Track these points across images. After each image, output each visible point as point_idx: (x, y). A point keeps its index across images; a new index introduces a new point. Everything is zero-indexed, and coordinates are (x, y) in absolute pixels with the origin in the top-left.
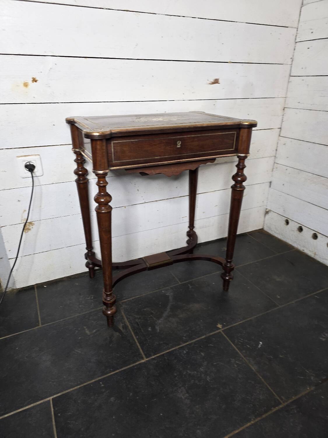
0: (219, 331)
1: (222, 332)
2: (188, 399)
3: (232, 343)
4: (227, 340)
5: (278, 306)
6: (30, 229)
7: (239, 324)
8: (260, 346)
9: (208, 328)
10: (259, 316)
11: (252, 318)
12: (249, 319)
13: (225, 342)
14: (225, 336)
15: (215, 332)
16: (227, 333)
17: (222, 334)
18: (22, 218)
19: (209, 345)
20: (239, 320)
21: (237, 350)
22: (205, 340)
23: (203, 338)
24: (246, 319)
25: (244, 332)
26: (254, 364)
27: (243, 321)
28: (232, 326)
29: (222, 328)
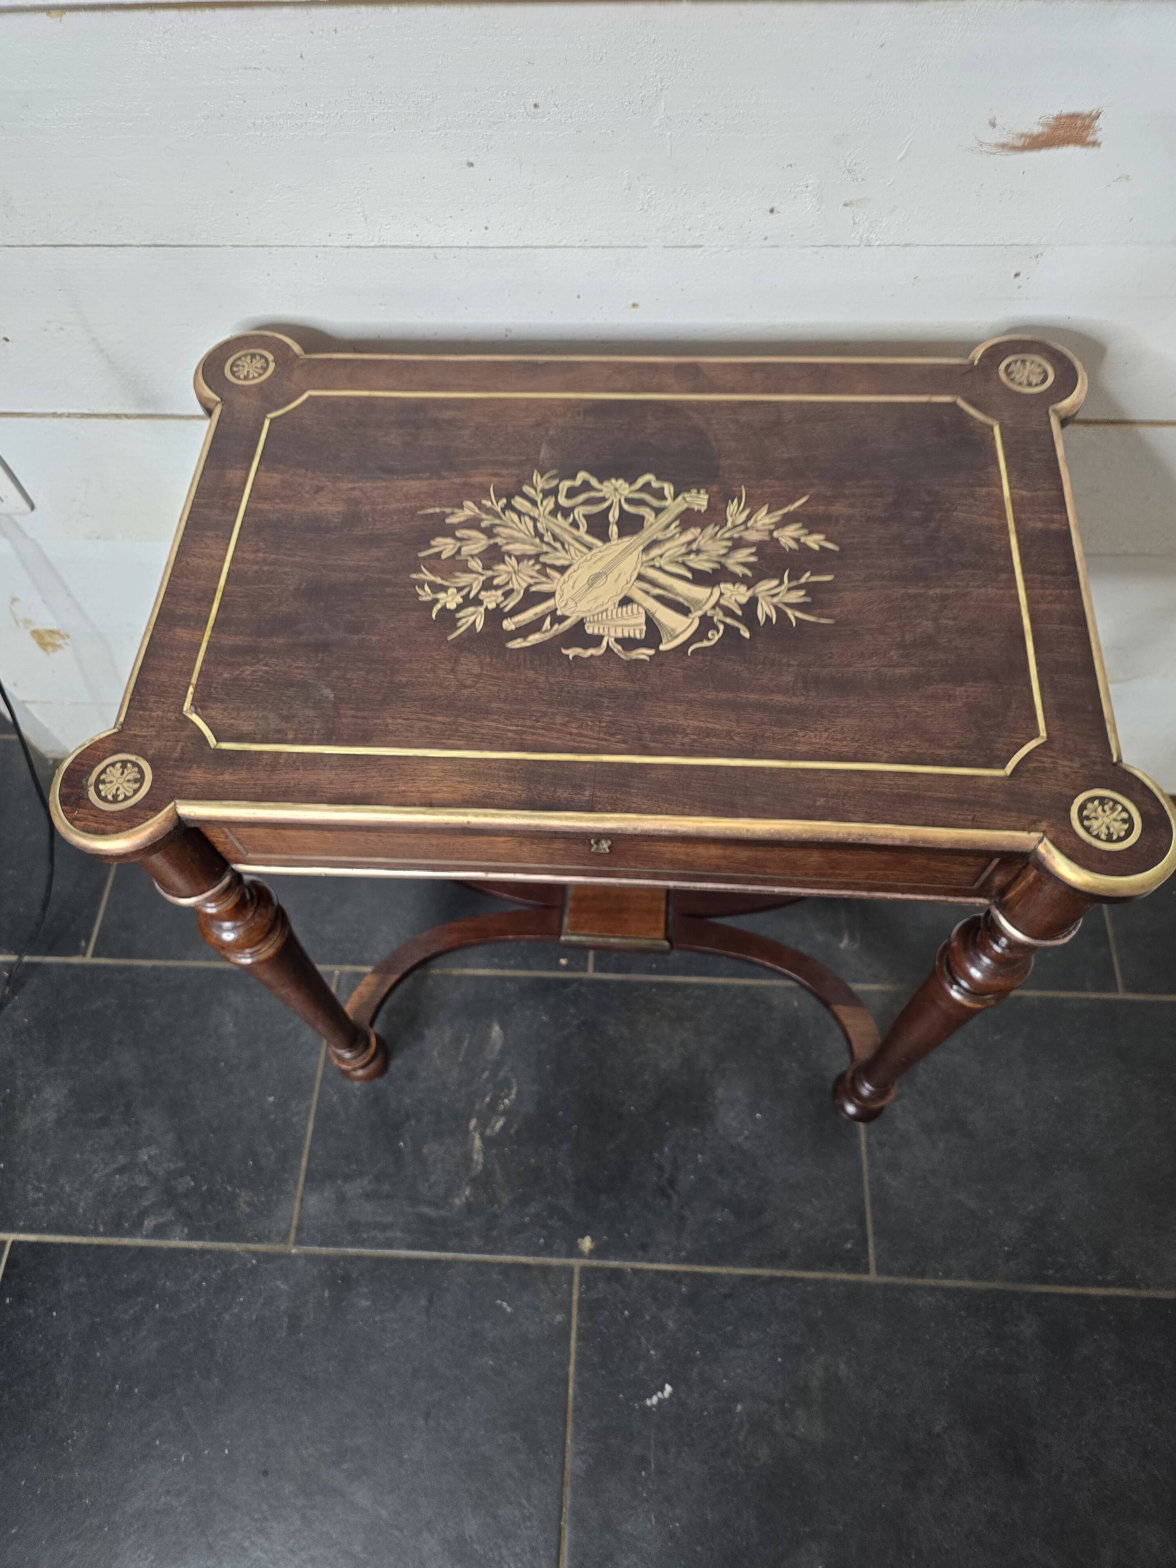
0: (573, 1261)
1: (577, 1271)
3: (574, 1335)
4: (569, 1314)
5: (867, 1271)
6: (59, 646)
7: (657, 1272)
8: (655, 1400)
9: (544, 1232)
10: (754, 1278)
11: (724, 1270)
12: (708, 1269)
13: (559, 1318)
14: (575, 1297)
15: (555, 1261)
16: (588, 1289)
17: (570, 1282)
18: (14, 615)
19: (499, 1302)
20: (671, 1256)
21: (572, 1369)
22: (500, 1277)
23: (500, 1264)
24: (699, 1263)
25: (647, 1317)
26: (582, 1453)
27: (681, 1268)
28: (628, 1265)
29: (589, 1258)
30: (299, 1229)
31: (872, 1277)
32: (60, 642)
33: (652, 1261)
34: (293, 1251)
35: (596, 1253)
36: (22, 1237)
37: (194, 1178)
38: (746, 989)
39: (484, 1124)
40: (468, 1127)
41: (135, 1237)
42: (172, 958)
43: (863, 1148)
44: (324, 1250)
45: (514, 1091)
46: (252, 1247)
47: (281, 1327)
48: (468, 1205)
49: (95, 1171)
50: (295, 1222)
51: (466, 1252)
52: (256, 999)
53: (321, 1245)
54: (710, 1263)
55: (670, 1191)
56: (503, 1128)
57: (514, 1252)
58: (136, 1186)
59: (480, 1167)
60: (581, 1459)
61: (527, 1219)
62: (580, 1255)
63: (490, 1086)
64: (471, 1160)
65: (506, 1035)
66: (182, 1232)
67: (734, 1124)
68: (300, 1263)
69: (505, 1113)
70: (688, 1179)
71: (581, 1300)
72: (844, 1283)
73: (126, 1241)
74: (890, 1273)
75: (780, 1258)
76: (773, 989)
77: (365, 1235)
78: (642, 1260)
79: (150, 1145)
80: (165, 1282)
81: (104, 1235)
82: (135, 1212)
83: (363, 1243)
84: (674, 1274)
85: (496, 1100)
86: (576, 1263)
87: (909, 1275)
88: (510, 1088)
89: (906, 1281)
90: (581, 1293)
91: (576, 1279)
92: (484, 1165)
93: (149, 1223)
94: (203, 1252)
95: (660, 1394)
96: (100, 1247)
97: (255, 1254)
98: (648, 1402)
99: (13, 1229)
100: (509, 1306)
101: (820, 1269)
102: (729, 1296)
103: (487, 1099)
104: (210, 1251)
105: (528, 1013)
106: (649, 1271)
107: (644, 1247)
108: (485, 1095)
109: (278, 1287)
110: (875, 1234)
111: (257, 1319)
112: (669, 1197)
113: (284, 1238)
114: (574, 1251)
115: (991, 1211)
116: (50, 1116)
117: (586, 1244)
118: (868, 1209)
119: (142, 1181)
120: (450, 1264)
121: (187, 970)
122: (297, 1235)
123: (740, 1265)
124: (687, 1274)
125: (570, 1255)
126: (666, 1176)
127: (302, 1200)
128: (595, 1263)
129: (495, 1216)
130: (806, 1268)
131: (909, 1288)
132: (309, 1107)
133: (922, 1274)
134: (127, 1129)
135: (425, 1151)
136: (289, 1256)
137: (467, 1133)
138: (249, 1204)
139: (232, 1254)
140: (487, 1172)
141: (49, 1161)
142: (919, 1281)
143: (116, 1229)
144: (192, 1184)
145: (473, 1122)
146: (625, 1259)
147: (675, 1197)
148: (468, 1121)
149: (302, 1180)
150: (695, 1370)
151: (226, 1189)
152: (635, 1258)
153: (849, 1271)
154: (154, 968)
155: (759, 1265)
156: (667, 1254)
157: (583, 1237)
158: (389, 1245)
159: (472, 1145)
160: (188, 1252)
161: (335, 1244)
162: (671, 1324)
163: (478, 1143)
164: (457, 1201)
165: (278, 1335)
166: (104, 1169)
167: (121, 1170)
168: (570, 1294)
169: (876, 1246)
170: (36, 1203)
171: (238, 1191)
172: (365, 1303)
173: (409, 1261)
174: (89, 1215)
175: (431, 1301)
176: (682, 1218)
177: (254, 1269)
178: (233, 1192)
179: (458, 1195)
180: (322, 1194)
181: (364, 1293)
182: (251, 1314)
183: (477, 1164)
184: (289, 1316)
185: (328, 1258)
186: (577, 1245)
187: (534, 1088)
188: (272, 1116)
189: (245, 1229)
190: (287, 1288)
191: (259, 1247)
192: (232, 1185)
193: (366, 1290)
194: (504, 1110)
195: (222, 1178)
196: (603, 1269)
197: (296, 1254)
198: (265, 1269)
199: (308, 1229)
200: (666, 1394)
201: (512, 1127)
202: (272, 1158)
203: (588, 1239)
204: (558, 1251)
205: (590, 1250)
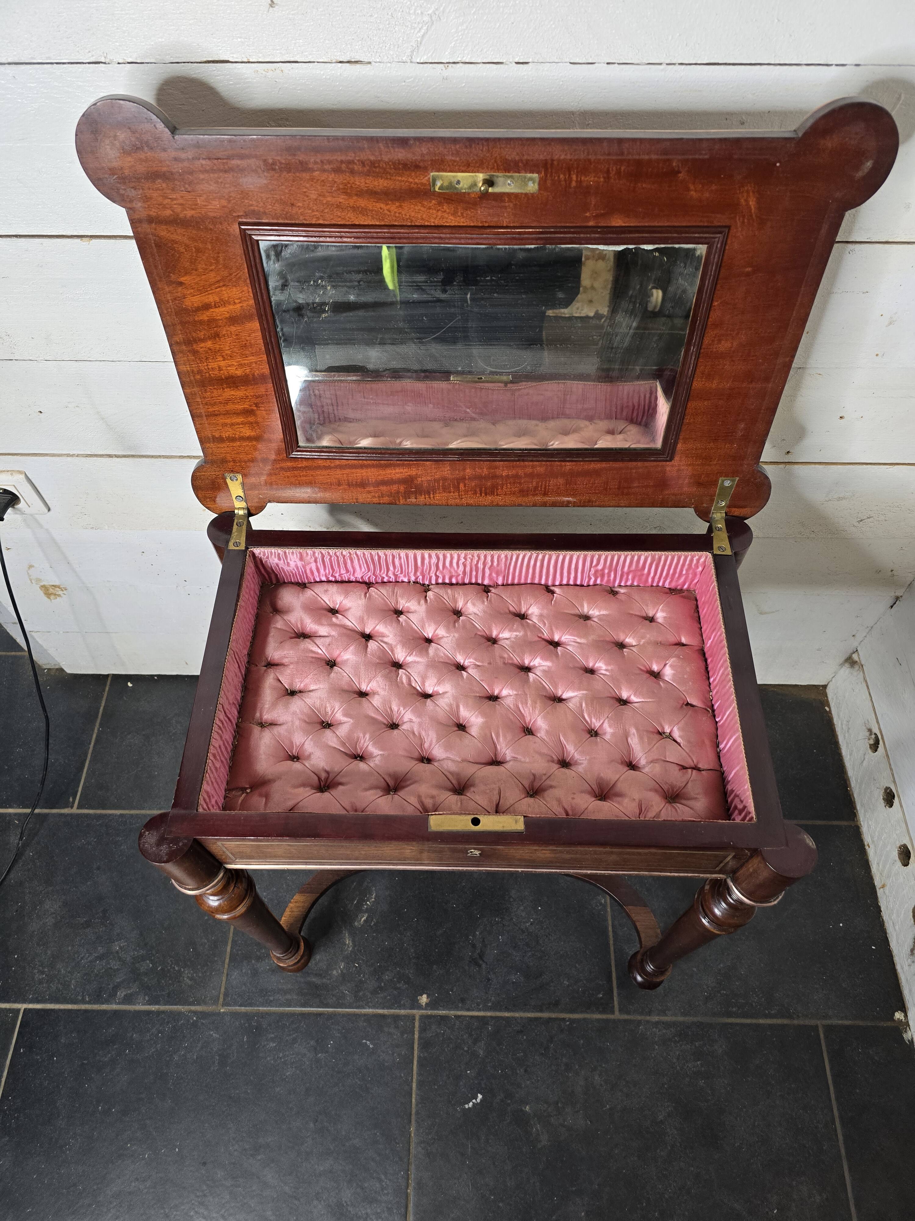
0: (415, 1011)
1: (417, 1018)
3: (416, 1062)
4: (412, 1048)
5: (613, 1012)
6: (59, 596)
7: (472, 1017)
8: (471, 1104)
9: (395, 992)
10: (536, 1019)
11: (517, 1015)
12: (507, 1014)
13: (405, 1051)
14: (416, 1036)
15: (403, 1012)
16: (425, 1030)
17: (413, 1026)
18: (30, 576)
19: (364, 1041)
20: (481, 1006)
21: (414, 1087)
22: (365, 1024)
23: (365, 1015)
24: (500, 1010)
25: (466, 1048)
26: (421, 1142)
27: (489, 1014)
28: (452, 1013)
29: (426, 1009)
30: (226, 995)
31: (617, 1016)
32: (60, 593)
33: (468, 1010)
34: (222, 1010)
35: (430, 1005)
36: (31, 1006)
37: (152, 961)
39: (352, 919)
41: (111, 1004)
43: (610, 929)
44: (243, 1009)
45: (373, 896)
46: (193, 1008)
47: (214, 1063)
48: (343, 975)
49: (82, 958)
50: (223, 990)
51: (342, 1007)
53: (241, 1006)
54: (507, 1010)
55: (481, 962)
56: (365, 921)
57: (374, 1007)
58: (111, 968)
59: (350, 949)
60: (421, 1146)
61: (383, 984)
62: (420, 1007)
63: (357, 893)
64: (345, 944)
66: (144, 999)
67: (523, 914)
68: (227, 1018)
69: (367, 911)
70: (492, 953)
71: (420, 1038)
72: (598, 1020)
73: (104, 1007)
74: (628, 1013)
75: (554, 1005)
77: (271, 998)
78: (462, 1009)
79: (120, 940)
80: (133, 1035)
81: (89, 1003)
82: (111, 986)
83: (269, 1003)
84: (484, 1017)
85: (360, 901)
86: (417, 1013)
87: (641, 1013)
88: (370, 894)
89: (639, 1018)
90: (420, 1033)
91: (417, 1024)
92: (353, 948)
93: (121, 994)
94: (159, 1013)
95: (474, 1101)
96: (86, 1011)
97: (195, 1013)
98: (467, 1106)
99: (24, 1001)
100: (371, 1043)
101: (582, 1012)
102: (520, 1032)
103: (354, 902)
104: (163, 1012)
106: (466, 1016)
107: (463, 1000)
108: (353, 900)
109: (212, 1035)
111: (197, 1058)
112: (480, 966)
113: (216, 1001)
114: (415, 1005)
115: (695, 969)
116: (50, 921)
117: (424, 999)
118: (613, 969)
119: (115, 965)
120: (331, 1016)
122: (224, 999)
123: (528, 1011)
124: (491, 1017)
125: (412, 1008)
126: (478, 951)
127: (227, 975)
128: (429, 1012)
129: (361, 982)
130: (572, 1011)
131: (642, 1022)
133: (650, 1013)
134: (104, 928)
136: (219, 1014)
138: (191, 979)
139: (180, 1013)
140: (356, 952)
141: (49, 952)
142: (648, 1018)
143: (97, 998)
144: (151, 965)
146: (450, 1009)
147: (484, 966)
149: (227, 961)
150: (498, 1083)
151: (174, 968)
152: (457, 1008)
153: (600, 1013)
155: (541, 1011)
156: (478, 1005)
157: (422, 995)
158: (288, 1004)
160: (149, 1013)
161: (251, 1005)
162: (481, 1052)
164: (335, 972)
165: (212, 1069)
166: (89, 956)
167: (100, 958)
168: (413, 1034)
169: (619, 994)
170: (41, 982)
171: (182, 969)
172: (272, 1045)
173: (302, 1015)
174: (78, 989)
176: (489, 980)
177: (195, 1024)
178: (179, 971)
179: (335, 969)
180: (242, 971)
181: (271, 1038)
182: (193, 1055)
183: (348, 947)
184: (219, 1055)
185: (246, 1014)
186: (418, 1000)
187: (387, 893)
188: (206, 918)
189: (187, 996)
190: (218, 1036)
191: (198, 1008)
192: (178, 965)
193: (273, 1036)
194: (367, 908)
195: (171, 961)
196: (435, 1016)
197: (223, 1012)
198: (202, 1023)
199: (232, 995)
200: (478, 1100)
201: (372, 920)
202: (206, 946)
203: (425, 996)
204: (404, 1005)
205: (426, 1004)
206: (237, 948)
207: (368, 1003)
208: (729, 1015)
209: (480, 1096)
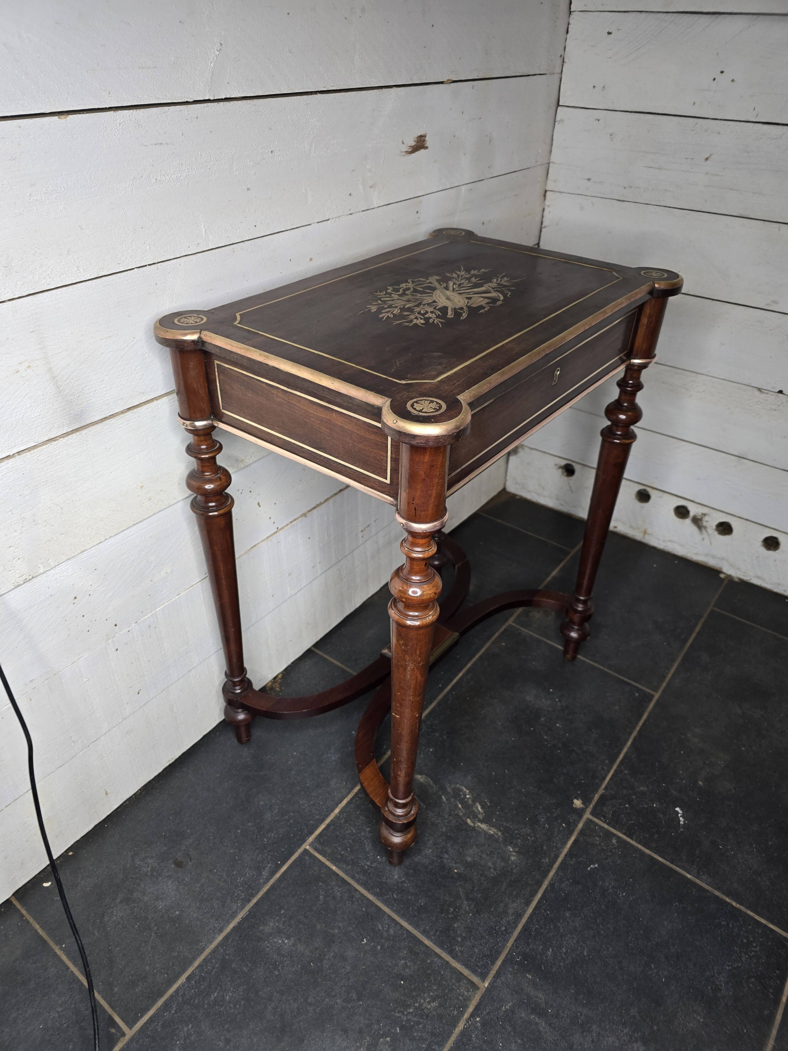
0: (585, 816)
1: (591, 817)
2: (636, 1041)
3: (628, 840)
4: (614, 835)
5: (653, 696)
7: (611, 779)
8: (681, 818)
9: (559, 821)
10: (635, 739)
11: (625, 750)
12: (621, 756)
13: (614, 841)
14: (606, 826)
15: (580, 826)
16: (604, 817)
17: (596, 824)
19: (589, 869)
20: (605, 768)
21: (647, 851)
22: (574, 859)
23: (566, 855)
24: (617, 758)
25: (634, 797)
26: (698, 873)
27: (615, 767)
28: (601, 791)
29: (587, 807)
30: (474, 972)
31: (657, 696)
33: (604, 779)
34: (486, 985)
35: (586, 802)
37: (385, 1035)
38: (481, 657)
39: (474, 816)
40: (470, 826)
42: (194, 959)
44: (499, 963)
45: (465, 789)
46: (466, 1016)
47: (537, 1024)
48: (518, 853)
50: (466, 972)
51: (549, 871)
52: (282, 912)
53: (493, 963)
54: (619, 753)
56: (483, 807)
57: (564, 844)
59: (500, 834)
60: (702, 875)
61: (547, 826)
62: (583, 810)
63: (452, 800)
64: (493, 835)
65: (427, 775)
67: (549, 702)
68: (499, 984)
69: (474, 801)
71: (608, 824)
72: (655, 706)
74: (658, 688)
76: (489, 649)
77: (503, 928)
78: (601, 782)
83: (508, 933)
84: (616, 772)
85: (463, 802)
86: (587, 815)
87: (662, 682)
88: (462, 791)
89: (664, 684)
90: (605, 822)
91: (596, 820)
92: (500, 830)
95: (679, 815)
97: (472, 1015)
98: (682, 823)
100: (594, 864)
101: (644, 712)
102: (639, 755)
103: (460, 806)
105: (422, 756)
106: (608, 783)
107: (594, 777)
108: (456, 806)
109: (506, 1010)
110: (636, 682)
111: (522, 1040)
112: (573, 751)
113: (474, 986)
114: (580, 813)
115: (646, 639)
117: (578, 803)
118: (622, 678)
121: (214, 951)
122: (477, 976)
123: (626, 742)
124: (619, 766)
125: (581, 817)
126: (560, 745)
128: (591, 806)
130: (640, 716)
131: (669, 684)
132: (389, 917)
133: (664, 677)
135: (469, 859)
136: (488, 990)
137: (474, 828)
138: (433, 1000)
139: (462, 1034)
140: (505, 830)
142: (667, 679)
144: (388, 1039)
145: (469, 821)
146: (596, 791)
147: (574, 748)
148: (467, 824)
149: (438, 950)
150: (673, 791)
151: (409, 1013)
152: (599, 785)
153: (650, 701)
154: (188, 979)
155: (630, 734)
156: (603, 769)
157: (573, 803)
158: (519, 916)
159: (483, 830)
161: (499, 953)
162: (643, 789)
163: (484, 826)
164: (513, 858)
165: (541, 1029)
168: (603, 828)
169: (641, 685)
171: (417, 1005)
172: (550, 952)
173: (536, 908)
175: (569, 909)
176: (587, 751)
177: (484, 1024)
178: (416, 1008)
179: (510, 856)
180: (458, 942)
181: (542, 950)
182: (516, 1042)
183: (497, 834)
184: (532, 1013)
185: (504, 962)
186: (576, 808)
187: (470, 778)
188: (379, 947)
189: (449, 1015)
190: (510, 1004)
191: (471, 1009)
192: (409, 1006)
193: (541, 947)
194: (472, 801)
195: (398, 1012)
196: (597, 804)
197: (489, 984)
198: (488, 1013)
199: (477, 966)
200: (680, 812)
201: (485, 803)
202: (409, 964)
203: (575, 801)
204: (574, 820)
205: (583, 803)
206: (432, 933)
207: (556, 847)
208: (685, 641)
209: (678, 809)
